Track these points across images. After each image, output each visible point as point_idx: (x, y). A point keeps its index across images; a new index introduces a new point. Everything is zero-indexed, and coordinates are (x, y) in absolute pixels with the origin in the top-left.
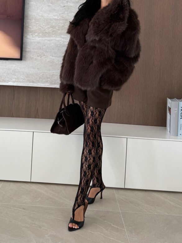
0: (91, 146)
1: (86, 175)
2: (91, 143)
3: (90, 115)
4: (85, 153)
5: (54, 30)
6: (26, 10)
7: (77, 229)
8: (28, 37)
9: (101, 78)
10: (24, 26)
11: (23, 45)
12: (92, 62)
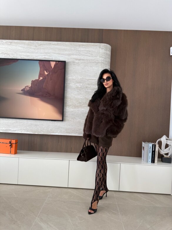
0: (101, 168)
1: (98, 184)
2: (101, 166)
3: (100, 151)
4: (98, 172)
5: (81, 104)
6: (65, 94)
7: (93, 213)
8: (67, 108)
9: (107, 130)
10: (65, 103)
11: (64, 113)
12: (102, 122)
